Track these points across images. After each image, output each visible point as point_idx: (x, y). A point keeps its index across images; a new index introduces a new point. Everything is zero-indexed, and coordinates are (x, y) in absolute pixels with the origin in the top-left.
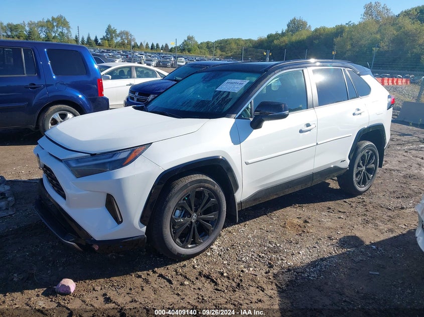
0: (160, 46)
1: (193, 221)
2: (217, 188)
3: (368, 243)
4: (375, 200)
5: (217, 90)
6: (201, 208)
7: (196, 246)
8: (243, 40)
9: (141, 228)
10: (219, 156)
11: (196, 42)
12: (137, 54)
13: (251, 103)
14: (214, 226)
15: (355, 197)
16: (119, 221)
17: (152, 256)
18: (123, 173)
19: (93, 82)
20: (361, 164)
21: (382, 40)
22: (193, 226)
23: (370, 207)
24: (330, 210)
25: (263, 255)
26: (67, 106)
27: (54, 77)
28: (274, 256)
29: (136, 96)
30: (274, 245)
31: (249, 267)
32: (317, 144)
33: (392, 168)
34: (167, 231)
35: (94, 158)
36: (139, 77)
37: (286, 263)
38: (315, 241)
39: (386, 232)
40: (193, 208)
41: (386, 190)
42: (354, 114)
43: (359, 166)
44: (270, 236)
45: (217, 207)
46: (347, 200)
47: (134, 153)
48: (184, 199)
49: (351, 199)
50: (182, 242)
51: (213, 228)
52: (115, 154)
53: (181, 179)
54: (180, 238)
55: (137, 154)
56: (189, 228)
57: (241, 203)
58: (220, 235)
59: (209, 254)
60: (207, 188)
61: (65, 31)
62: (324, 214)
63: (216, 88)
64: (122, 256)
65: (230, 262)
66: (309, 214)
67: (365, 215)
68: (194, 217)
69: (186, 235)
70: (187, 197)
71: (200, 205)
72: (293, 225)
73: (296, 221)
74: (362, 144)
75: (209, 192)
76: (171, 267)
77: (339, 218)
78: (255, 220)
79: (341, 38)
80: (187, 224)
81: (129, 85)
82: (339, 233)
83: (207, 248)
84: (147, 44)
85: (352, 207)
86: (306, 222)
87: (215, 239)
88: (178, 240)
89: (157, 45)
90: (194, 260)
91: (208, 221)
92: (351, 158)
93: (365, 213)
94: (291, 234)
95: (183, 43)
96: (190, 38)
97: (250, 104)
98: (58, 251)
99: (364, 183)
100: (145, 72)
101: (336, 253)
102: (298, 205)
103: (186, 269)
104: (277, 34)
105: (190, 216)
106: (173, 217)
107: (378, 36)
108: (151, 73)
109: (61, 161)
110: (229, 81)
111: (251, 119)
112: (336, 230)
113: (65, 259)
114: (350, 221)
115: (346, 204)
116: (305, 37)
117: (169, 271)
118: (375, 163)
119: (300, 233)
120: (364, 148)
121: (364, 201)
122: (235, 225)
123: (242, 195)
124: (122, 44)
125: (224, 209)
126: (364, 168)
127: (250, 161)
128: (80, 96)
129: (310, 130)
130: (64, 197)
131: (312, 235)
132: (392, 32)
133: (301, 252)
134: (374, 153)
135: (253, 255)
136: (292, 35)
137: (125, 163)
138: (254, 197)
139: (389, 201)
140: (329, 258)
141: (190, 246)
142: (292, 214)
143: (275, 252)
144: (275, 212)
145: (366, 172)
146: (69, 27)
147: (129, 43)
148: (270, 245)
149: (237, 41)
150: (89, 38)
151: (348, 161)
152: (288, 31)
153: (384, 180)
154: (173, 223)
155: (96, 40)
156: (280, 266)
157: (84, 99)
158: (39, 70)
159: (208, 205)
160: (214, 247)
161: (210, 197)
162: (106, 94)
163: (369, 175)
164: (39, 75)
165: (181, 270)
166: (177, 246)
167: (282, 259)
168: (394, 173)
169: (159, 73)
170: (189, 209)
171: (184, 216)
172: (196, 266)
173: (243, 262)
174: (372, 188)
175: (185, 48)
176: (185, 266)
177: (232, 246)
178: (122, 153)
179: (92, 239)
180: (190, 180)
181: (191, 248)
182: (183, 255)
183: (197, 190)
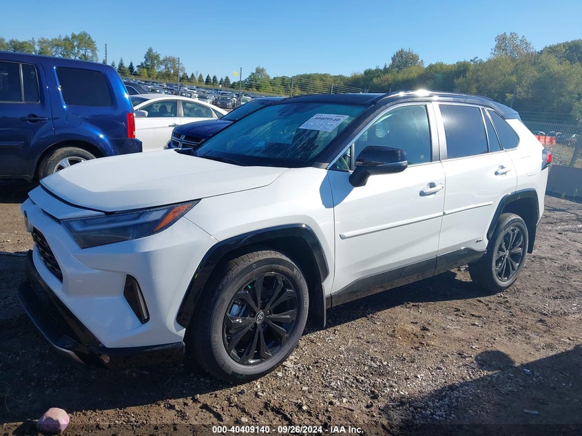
0: (219, 80)
1: (258, 323)
2: (297, 272)
3: (517, 365)
4: (522, 300)
5: (301, 127)
6: (271, 302)
7: (262, 362)
8: (331, 77)
9: (177, 331)
10: (302, 224)
11: (268, 77)
12: (186, 88)
13: (351, 147)
14: (290, 332)
15: (493, 294)
16: (143, 318)
17: (192, 375)
18: (153, 243)
19: (121, 118)
20: (504, 247)
21: (519, 84)
22: (257, 331)
23: (516, 310)
24: (459, 313)
25: (363, 378)
26: (81, 149)
27: (65, 107)
28: (378, 380)
29: (181, 141)
30: (378, 363)
31: (341, 396)
32: (444, 214)
33: (543, 255)
34: (218, 338)
35: (110, 219)
36: (186, 115)
37: (398, 391)
38: (438, 359)
39: (543, 349)
40: (260, 302)
41: (537, 287)
42: (496, 173)
43: (501, 249)
44: (372, 349)
45: (295, 303)
46: (482, 299)
47: (173, 213)
48: (246, 288)
49: (488, 298)
50: (240, 355)
51: (288, 335)
52: (143, 213)
53: (242, 257)
54: (237, 348)
55: (177, 214)
56: (251, 334)
57: (331, 297)
58: (297, 346)
59: (280, 374)
60: (282, 272)
61: (89, 54)
62: (450, 318)
63: (299, 126)
64: (146, 373)
65: (313, 388)
66: (429, 317)
67: (510, 321)
68: (260, 316)
69: (246, 345)
70: (252, 284)
71: (270, 297)
72: (406, 334)
73: (410, 327)
74: (505, 218)
75: (285, 278)
76: (222, 394)
77: (473, 325)
78: (349, 323)
79: (464, 79)
80: (249, 328)
81: (173, 126)
82: (473, 347)
83: (277, 365)
84: (201, 76)
85: (490, 309)
86: (424, 329)
87: (290, 352)
88: (234, 352)
89: (215, 77)
90: (258, 384)
91: (280, 324)
92: (490, 236)
93: (510, 319)
94: (404, 347)
95: (250, 76)
96: (259, 71)
97: (350, 149)
98: (48, 363)
99: (507, 274)
100: (196, 109)
101: (471, 378)
102: (412, 304)
103: (244, 398)
104: (377, 70)
105: (254, 314)
106: (228, 315)
107: (514, 79)
108: (204, 111)
109: (58, 221)
110: (319, 115)
111: (351, 172)
112: (469, 342)
113: (57, 376)
114: (490, 329)
115: (481, 304)
116: (416, 75)
117: (217, 399)
118: (523, 246)
119: (417, 345)
120: (509, 224)
121: (507, 301)
122: (319, 330)
123: (333, 284)
124: (167, 75)
125: (305, 306)
126: (507, 253)
127: (346, 234)
128: (101, 136)
129: (434, 193)
130: (60, 277)
131: (435, 349)
132: (532, 73)
133: (419, 376)
134: (522, 232)
135: (347, 378)
136: (398, 72)
137: (157, 229)
138: (350, 290)
139: (544, 302)
140: (462, 385)
141: (252, 362)
142: (404, 316)
143: (381, 375)
144: (379, 313)
145: (509, 258)
146: (95, 49)
147: (176, 74)
148: (372, 363)
149: (323, 77)
150: (121, 65)
151: (486, 242)
152: (392, 66)
153: (533, 272)
154: (228, 326)
155: (131, 68)
156: (389, 396)
157: (107, 141)
158: (44, 96)
159: (283, 299)
160: (288, 363)
161: (286, 286)
162: (138, 135)
163: (514, 263)
164: (43, 103)
165: (236, 399)
166: (232, 361)
167: (391, 386)
168: (545, 262)
169: (215, 111)
170: (252, 303)
171: (244, 315)
172: (260, 394)
173: (333, 389)
174: (517, 283)
175: (252, 84)
176: (242, 392)
177: (316, 363)
178: (154, 213)
179: (100, 345)
180: (257, 259)
181: (253, 364)
182: (241, 375)
183: (267, 274)
